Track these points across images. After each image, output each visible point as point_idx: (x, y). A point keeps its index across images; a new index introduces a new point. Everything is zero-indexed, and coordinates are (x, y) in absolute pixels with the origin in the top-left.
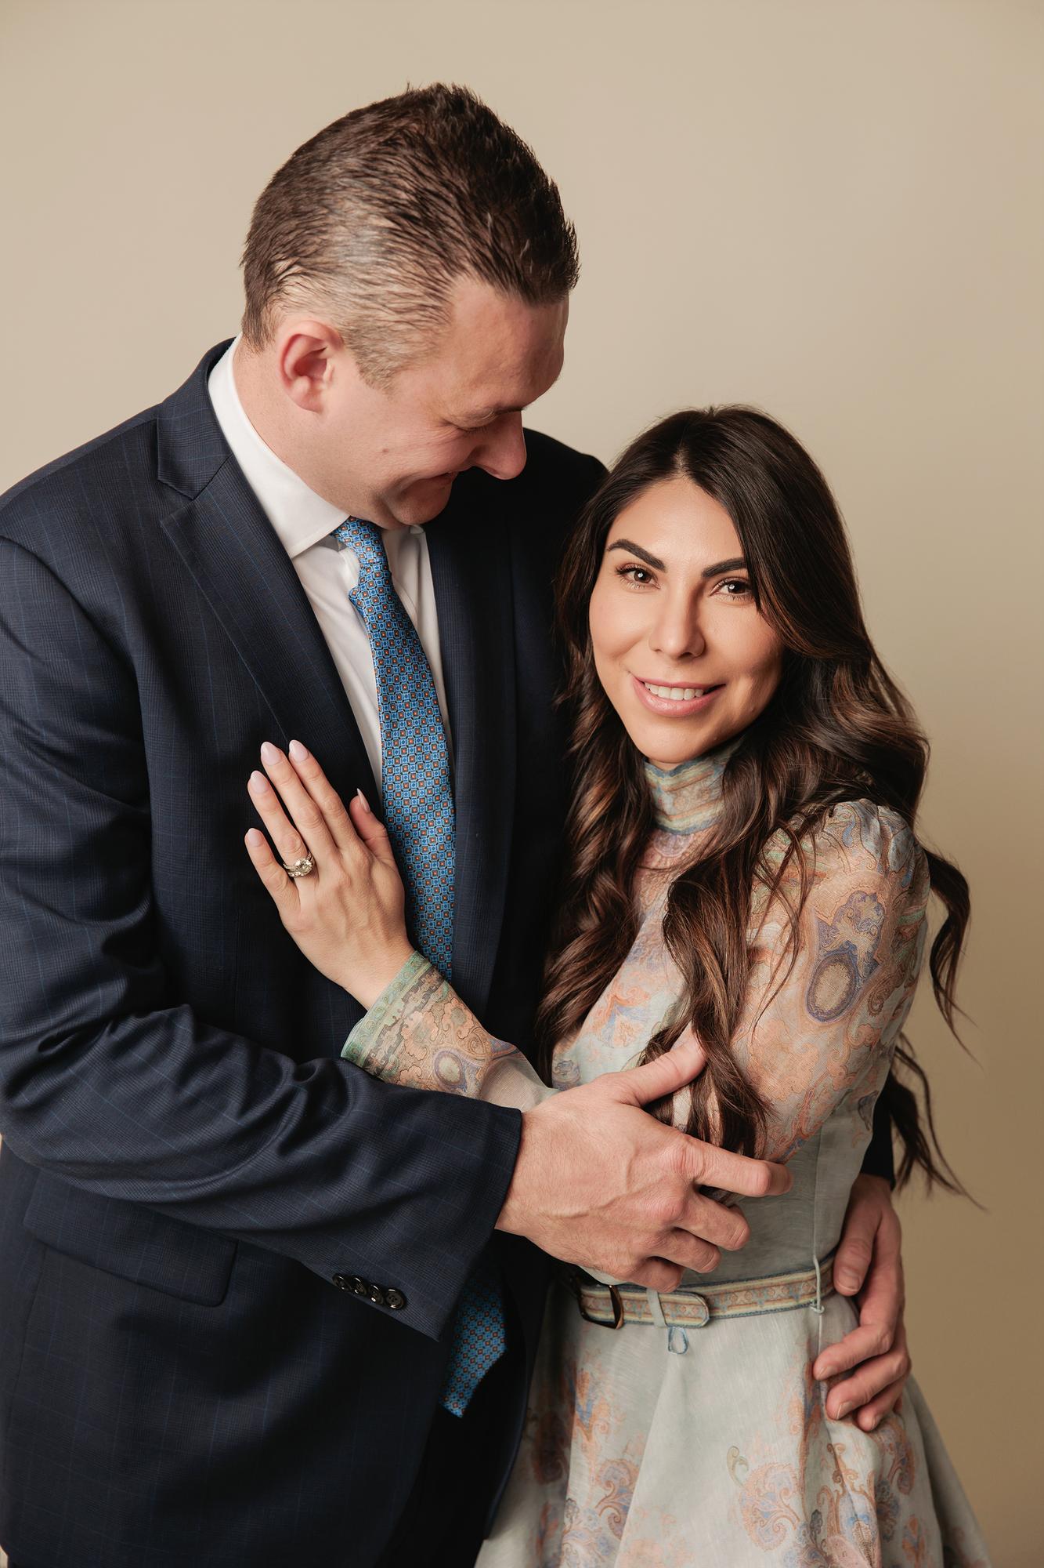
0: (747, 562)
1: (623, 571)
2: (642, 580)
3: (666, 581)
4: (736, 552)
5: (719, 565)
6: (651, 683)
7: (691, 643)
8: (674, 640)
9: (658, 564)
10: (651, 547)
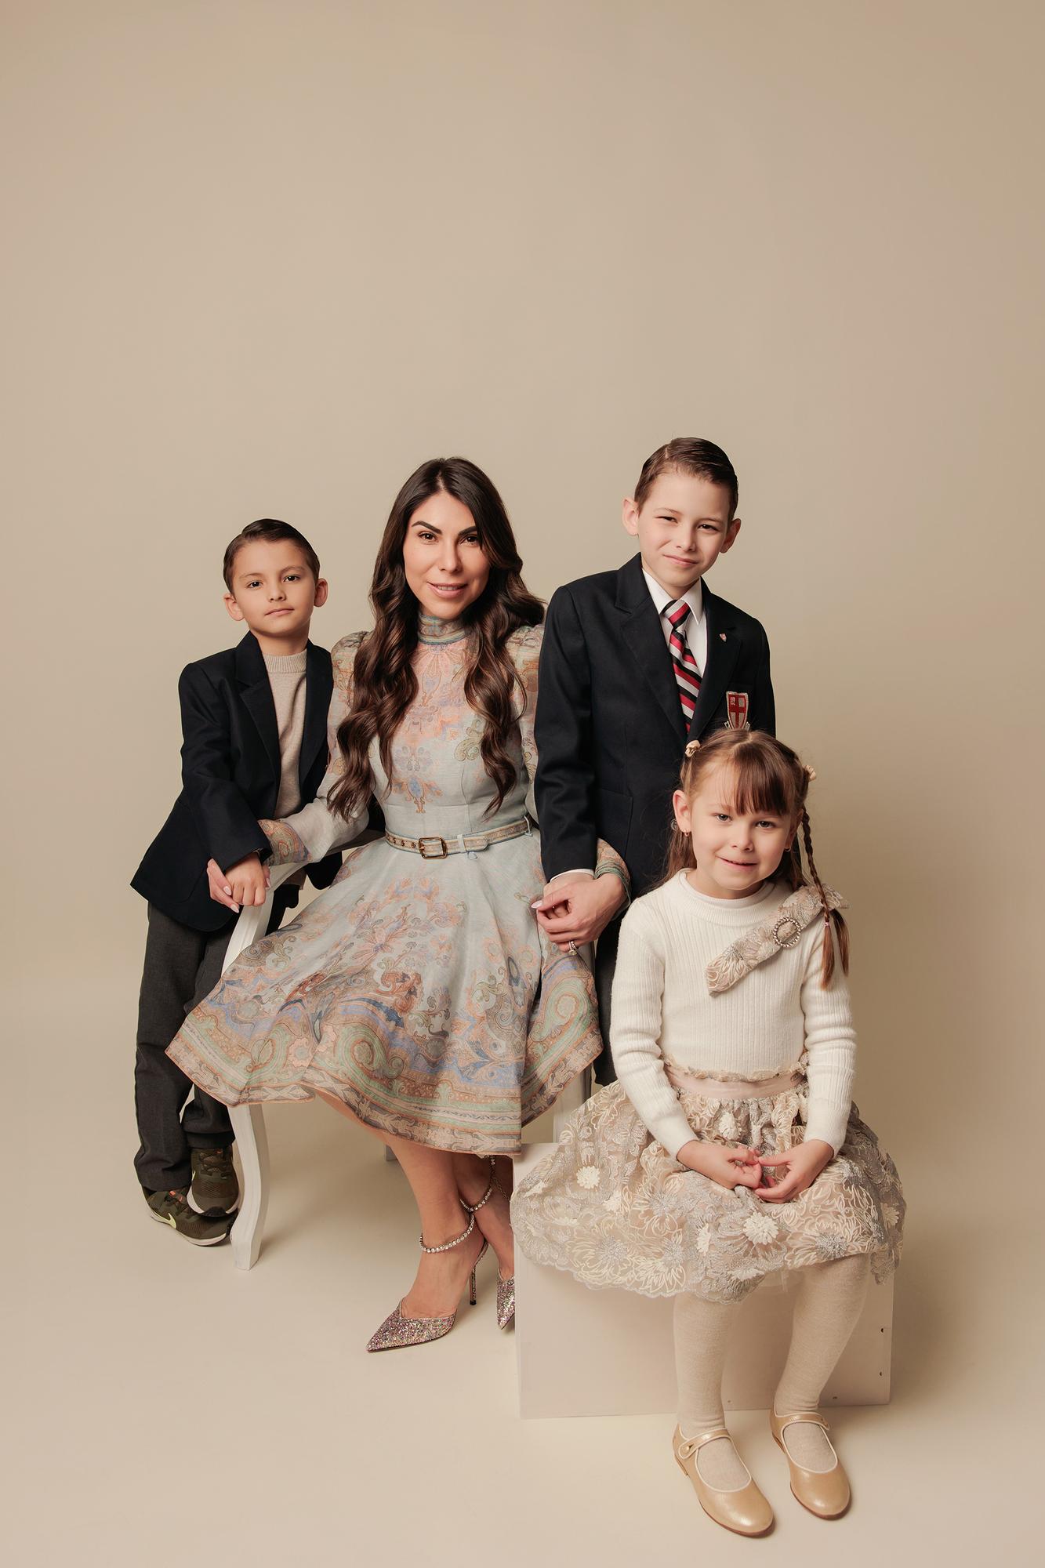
0: (477, 528)
1: (420, 535)
2: (429, 538)
3: (441, 539)
4: (473, 524)
5: (467, 529)
6: (438, 584)
7: (457, 566)
8: (450, 564)
9: (438, 531)
10: (433, 523)
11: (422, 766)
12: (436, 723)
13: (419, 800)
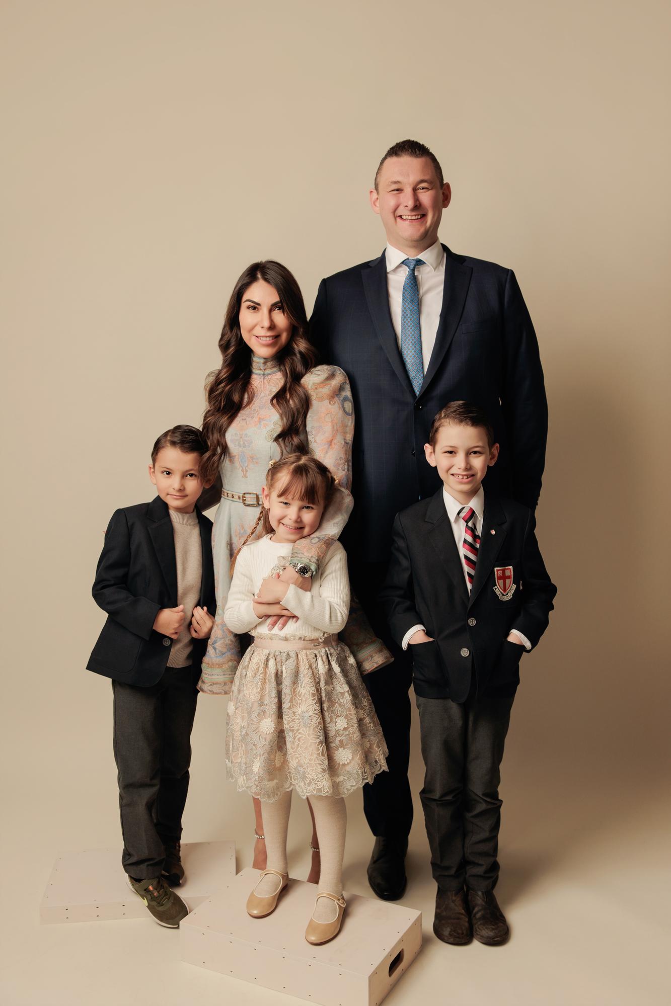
0: (281, 301)
1: (248, 308)
2: (254, 309)
3: (260, 309)
4: (279, 300)
5: (275, 303)
6: (260, 337)
7: (271, 324)
8: (267, 324)
9: (259, 304)
10: (256, 300)
11: (247, 445)
12: (256, 419)
13: (244, 469)
